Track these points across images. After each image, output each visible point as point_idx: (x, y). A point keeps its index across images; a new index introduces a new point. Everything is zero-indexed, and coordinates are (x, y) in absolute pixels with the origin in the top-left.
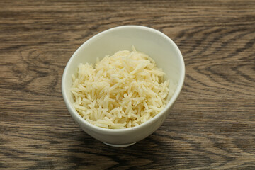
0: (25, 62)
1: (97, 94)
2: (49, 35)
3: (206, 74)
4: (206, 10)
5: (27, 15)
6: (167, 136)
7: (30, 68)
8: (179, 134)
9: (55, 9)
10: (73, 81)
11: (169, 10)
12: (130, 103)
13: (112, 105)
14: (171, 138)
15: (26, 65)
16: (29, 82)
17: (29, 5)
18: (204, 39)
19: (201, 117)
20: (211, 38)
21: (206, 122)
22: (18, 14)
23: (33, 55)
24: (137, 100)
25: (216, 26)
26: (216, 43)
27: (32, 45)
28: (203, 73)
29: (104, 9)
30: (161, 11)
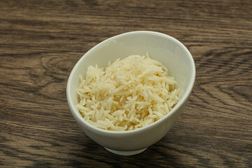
0: (44, 68)
1: (102, 96)
2: (73, 44)
3: (227, 93)
4: (240, 33)
5: (55, 24)
6: (174, 149)
7: (48, 73)
8: (188, 149)
9: (84, 21)
10: (80, 82)
11: (201, 30)
12: (134, 106)
13: (115, 108)
14: (179, 151)
15: (44, 70)
16: (43, 87)
17: (59, 16)
18: (232, 60)
19: (215, 134)
20: (239, 59)
21: (219, 139)
22: (46, 23)
23: (53, 62)
24: (142, 105)
25: (247, 48)
26: (244, 65)
27: (54, 52)
28: (225, 92)
29: (134, 24)
30: (192, 30)
